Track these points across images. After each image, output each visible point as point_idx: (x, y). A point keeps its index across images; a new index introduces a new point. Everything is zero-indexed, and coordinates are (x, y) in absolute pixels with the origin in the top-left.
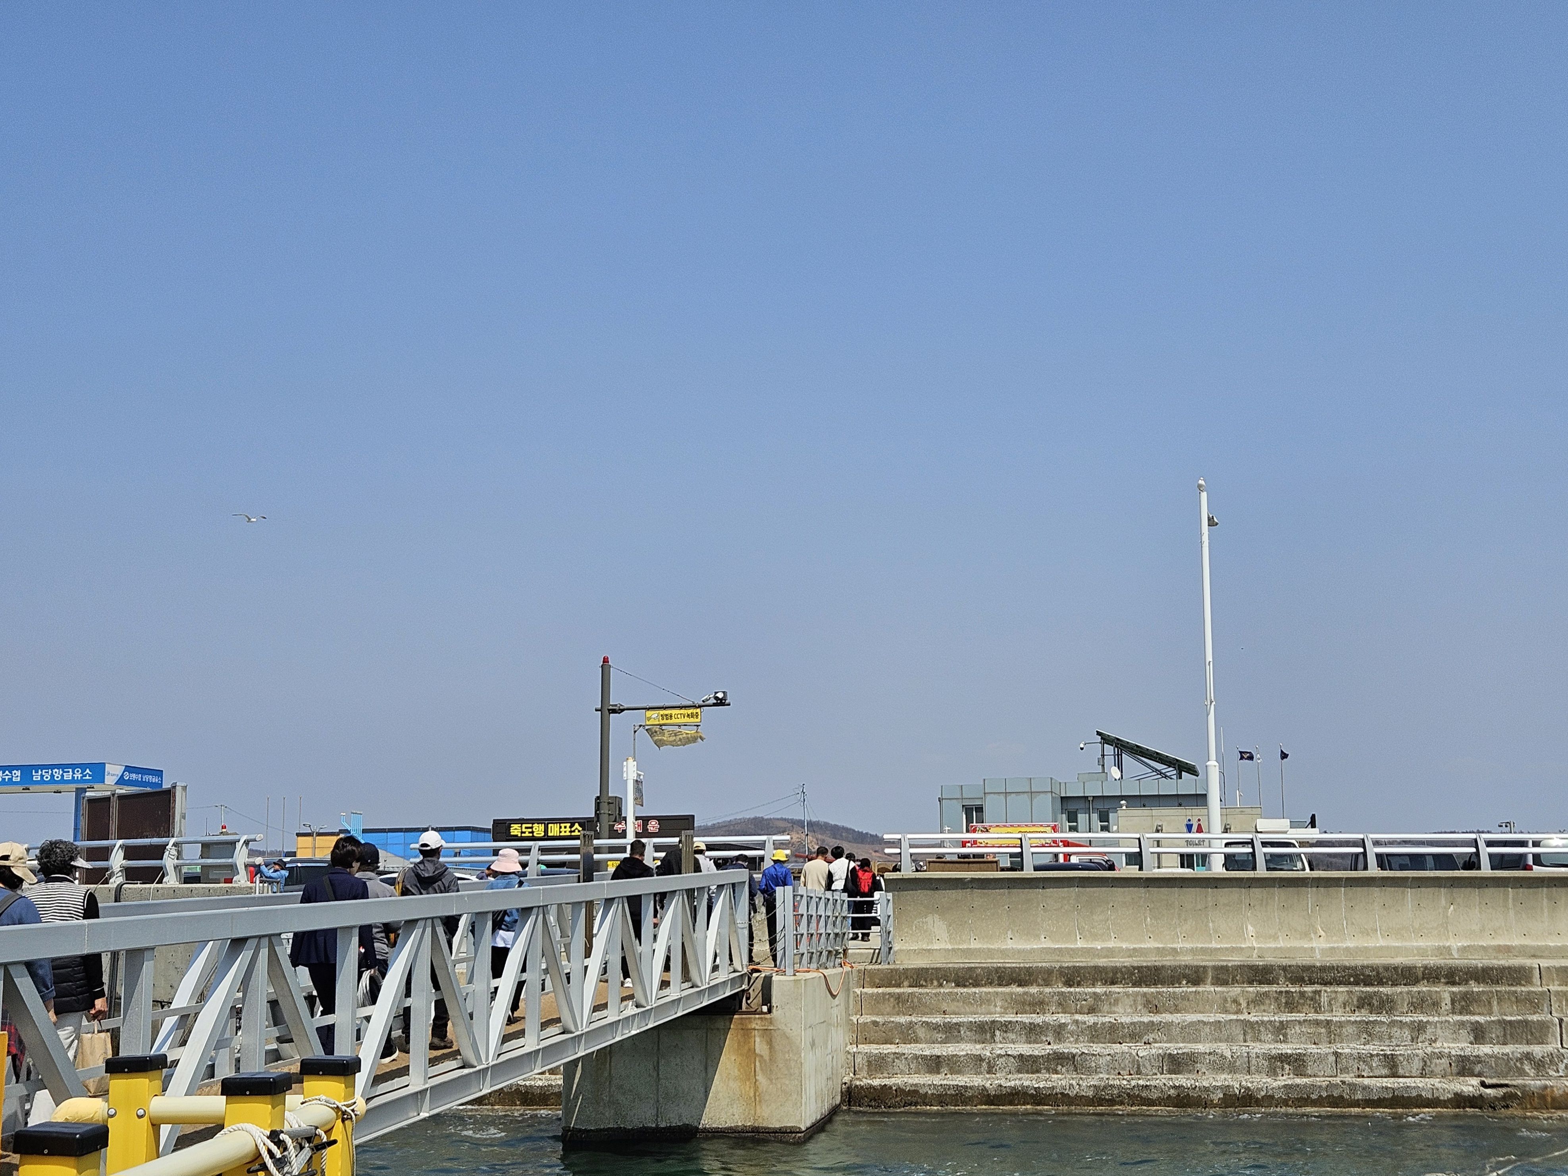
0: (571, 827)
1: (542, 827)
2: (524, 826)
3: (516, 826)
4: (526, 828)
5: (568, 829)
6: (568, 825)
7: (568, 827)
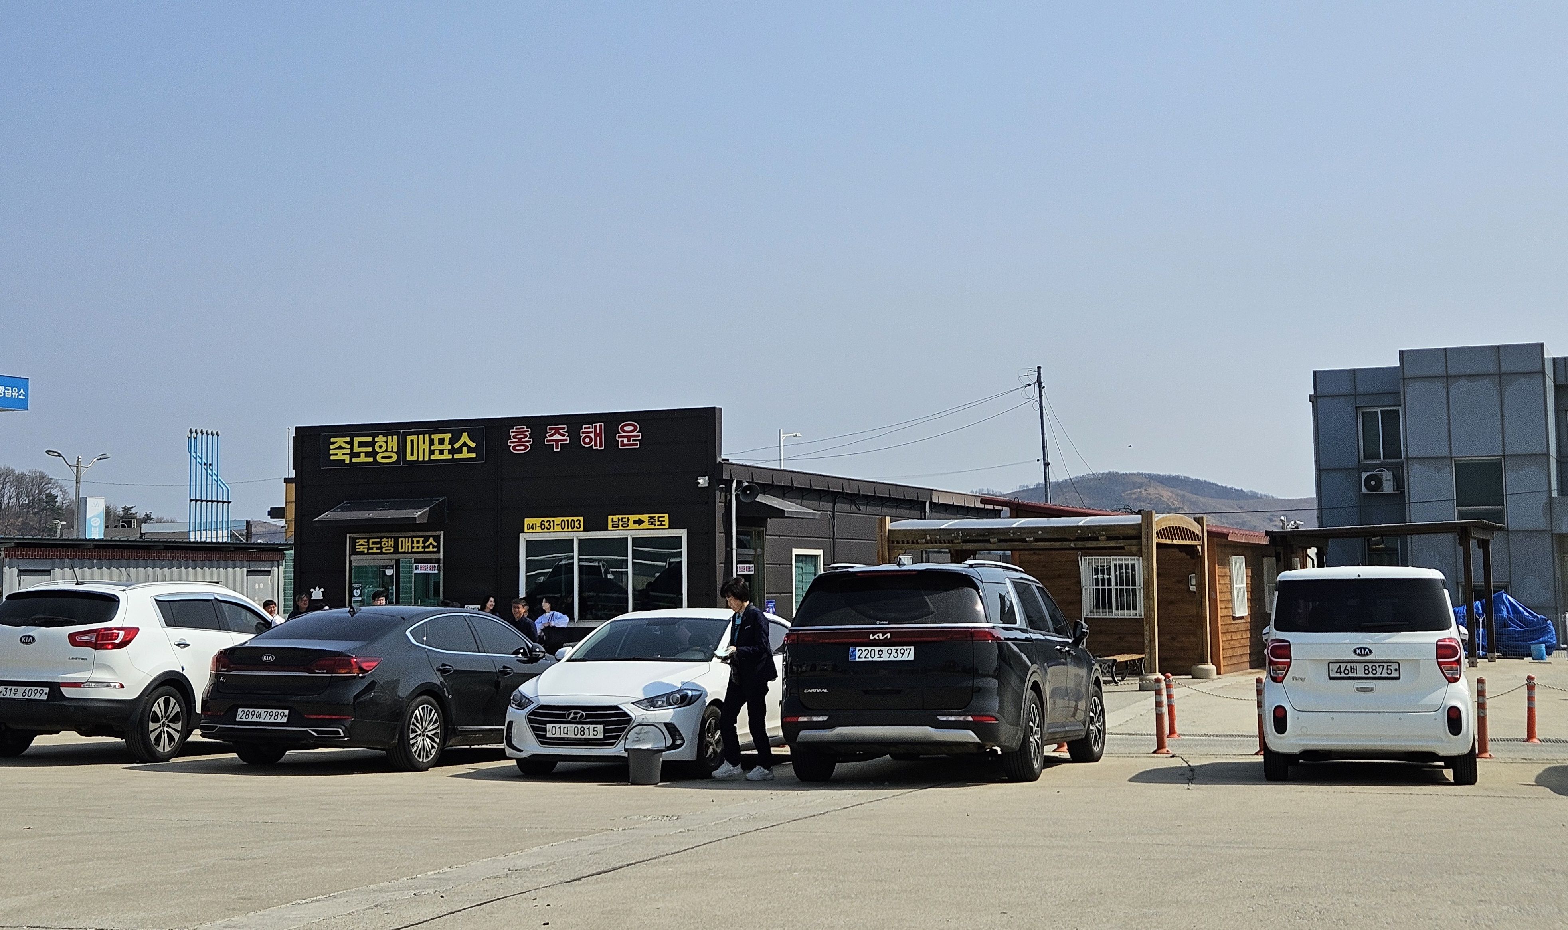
0: (452, 442)
1: (393, 443)
2: (356, 440)
3: (340, 441)
4: (360, 445)
5: (447, 446)
6: (447, 437)
7: (446, 441)
